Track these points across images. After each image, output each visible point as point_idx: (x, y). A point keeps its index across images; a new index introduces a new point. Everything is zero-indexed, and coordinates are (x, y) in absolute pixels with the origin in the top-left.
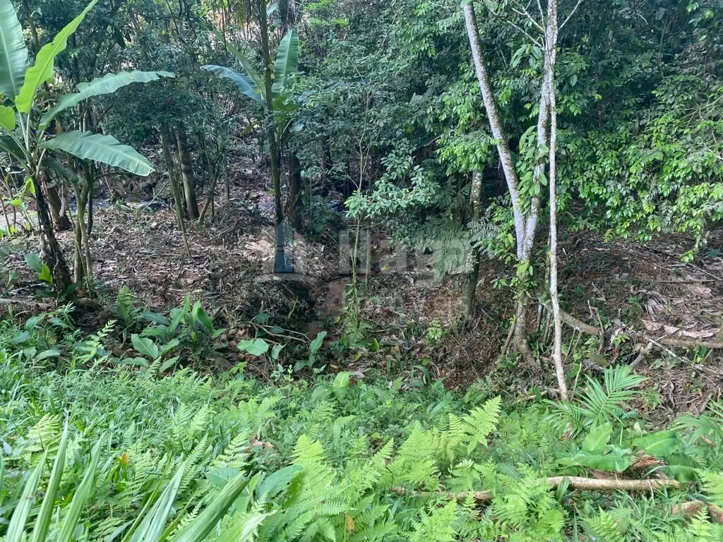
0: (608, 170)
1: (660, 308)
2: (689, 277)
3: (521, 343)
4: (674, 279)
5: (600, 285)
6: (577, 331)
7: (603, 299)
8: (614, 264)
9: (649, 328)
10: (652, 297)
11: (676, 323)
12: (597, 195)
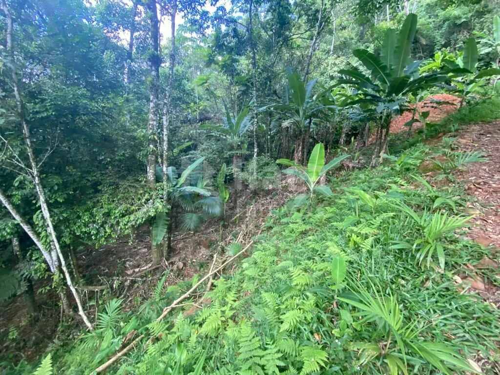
0: (87, 220)
1: (131, 263)
2: (139, 247)
3: (69, 312)
4: (134, 250)
5: (104, 266)
6: (97, 291)
7: (107, 271)
8: (109, 254)
9: (129, 273)
10: (127, 261)
11: (138, 267)
12: (85, 232)
